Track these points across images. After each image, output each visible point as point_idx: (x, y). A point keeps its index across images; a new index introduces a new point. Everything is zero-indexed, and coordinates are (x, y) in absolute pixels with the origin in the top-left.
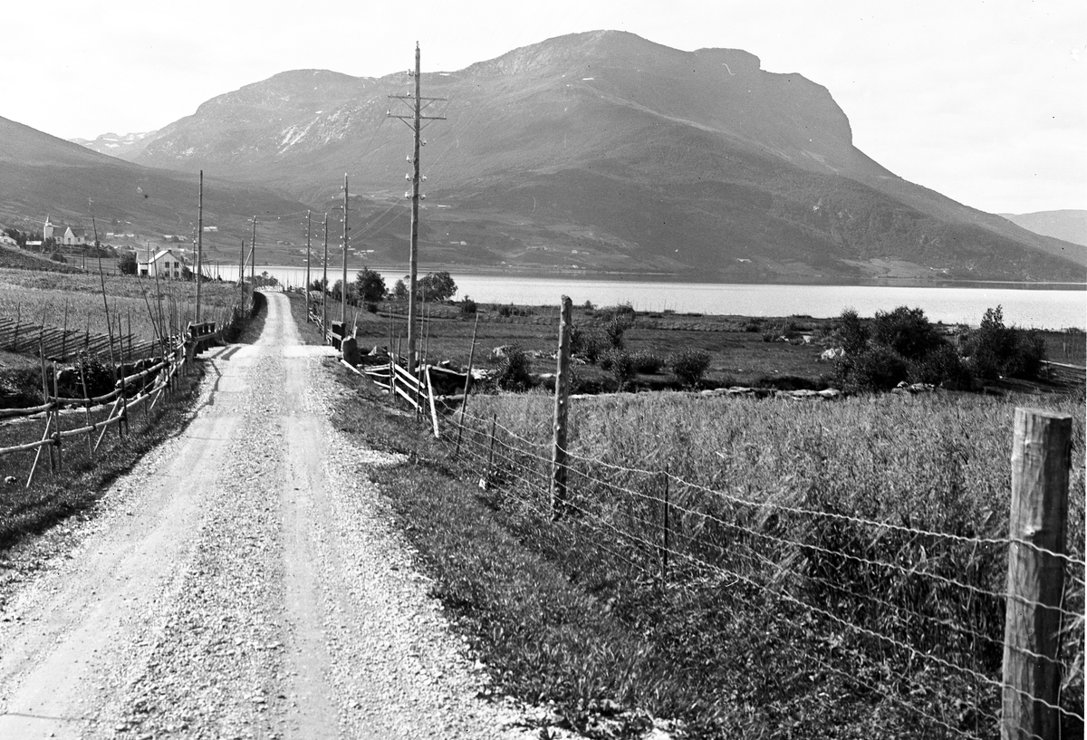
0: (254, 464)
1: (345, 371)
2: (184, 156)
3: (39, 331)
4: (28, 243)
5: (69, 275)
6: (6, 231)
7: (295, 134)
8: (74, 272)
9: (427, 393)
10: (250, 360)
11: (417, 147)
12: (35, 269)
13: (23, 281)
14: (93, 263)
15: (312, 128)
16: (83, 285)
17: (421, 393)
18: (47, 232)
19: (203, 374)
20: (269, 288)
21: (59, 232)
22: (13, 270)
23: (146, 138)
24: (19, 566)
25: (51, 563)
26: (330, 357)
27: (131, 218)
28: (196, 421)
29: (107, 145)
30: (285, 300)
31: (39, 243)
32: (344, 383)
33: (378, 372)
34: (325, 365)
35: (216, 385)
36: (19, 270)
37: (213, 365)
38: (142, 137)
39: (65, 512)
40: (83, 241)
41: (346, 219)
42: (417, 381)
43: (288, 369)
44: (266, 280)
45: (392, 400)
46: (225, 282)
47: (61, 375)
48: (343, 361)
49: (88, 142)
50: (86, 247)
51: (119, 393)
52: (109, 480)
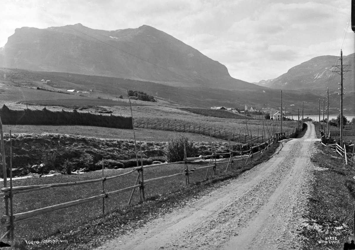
0: (282, 169)
1: (321, 145)
2: (284, 85)
3: (239, 135)
4: (241, 112)
5: (250, 120)
6: (235, 109)
7: (318, 75)
8: (252, 119)
9: (344, 152)
10: (293, 142)
11: (342, 80)
12: (241, 119)
13: (238, 122)
14: (257, 117)
15: (324, 73)
16: (254, 123)
17: (343, 152)
18: (246, 109)
19: (278, 146)
20: (309, 122)
21: (249, 108)
22: (235, 119)
23: (273, 81)
24: (215, 187)
25: (222, 186)
26: (317, 141)
27: (269, 103)
28: (272, 158)
29: (262, 83)
30: (313, 125)
31: (244, 112)
32: (320, 149)
33: (332, 146)
34: (315, 144)
35: (281, 149)
36: (237, 119)
37: (282, 144)
38: (272, 80)
39: (231, 177)
40: (255, 111)
41: (328, 101)
42: (341, 148)
43: (303, 145)
44: (308, 119)
45: (336, 154)
46: (295, 121)
47: (243, 147)
48: (321, 143)
49: (257, 83)
50: (256, 112)
51: (251, 150)
52: (244, 171)
